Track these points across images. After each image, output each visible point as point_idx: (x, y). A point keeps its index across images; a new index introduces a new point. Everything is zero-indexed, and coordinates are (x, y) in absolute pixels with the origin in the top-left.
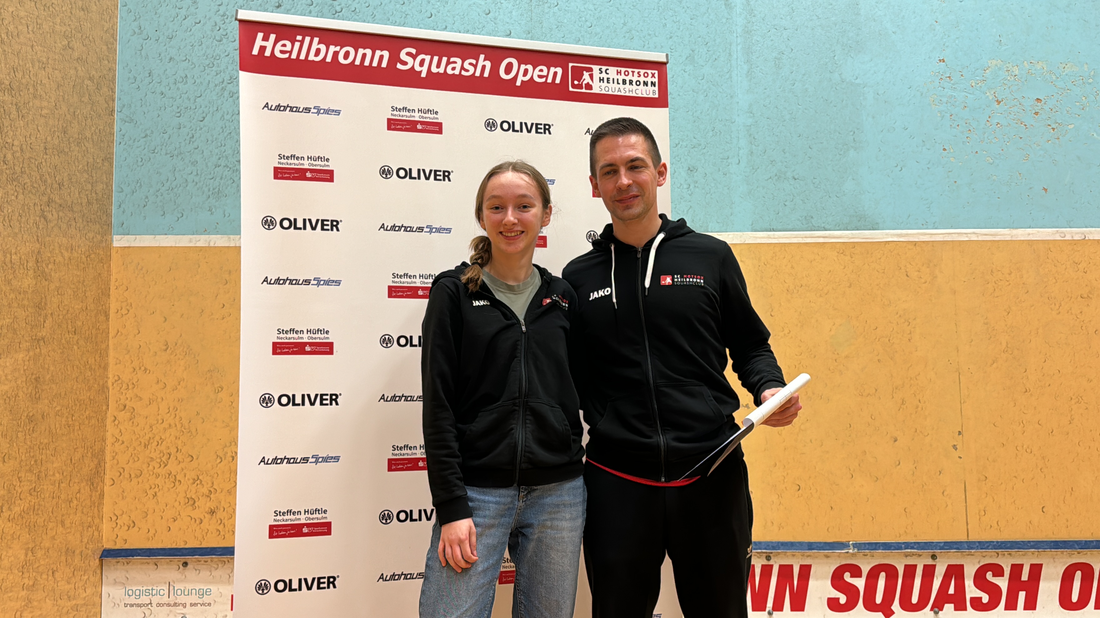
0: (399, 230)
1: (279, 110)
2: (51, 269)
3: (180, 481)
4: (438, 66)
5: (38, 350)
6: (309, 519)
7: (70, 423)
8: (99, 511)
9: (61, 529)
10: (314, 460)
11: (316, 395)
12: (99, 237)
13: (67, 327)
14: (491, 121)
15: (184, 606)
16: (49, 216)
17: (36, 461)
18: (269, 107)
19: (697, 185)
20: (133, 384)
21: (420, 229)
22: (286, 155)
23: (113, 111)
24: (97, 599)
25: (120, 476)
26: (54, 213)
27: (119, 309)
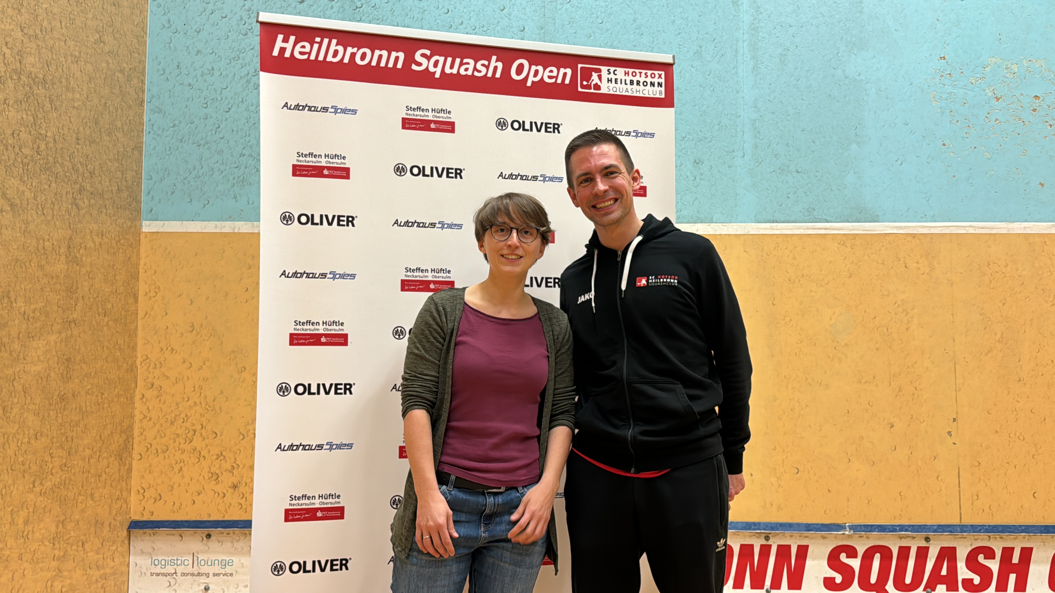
0: (412, 226)
1: (298, 110)
2: (83, 255)
3: (204, 456)
4: (452, 67)
5: (69, 332)
6: (323, 503)
7: (100, 401)
8: (127, 484)
9: (91, 502)
10: (328, 447)
11: (331, 385)
12: (129, 223)
13: (98, 309)
14: (502, 120)
15: (207, 575)
16: (80, 203)
17: (67, 438)
18: (289, 106)
19: (702, 178)
20: (161, 363)
21: (433, 225)
22: (304, 153)
23: (143, 101)
24: (124, 568)
25: (147, 451)
26: (86, 201)
27: (148, 291)
